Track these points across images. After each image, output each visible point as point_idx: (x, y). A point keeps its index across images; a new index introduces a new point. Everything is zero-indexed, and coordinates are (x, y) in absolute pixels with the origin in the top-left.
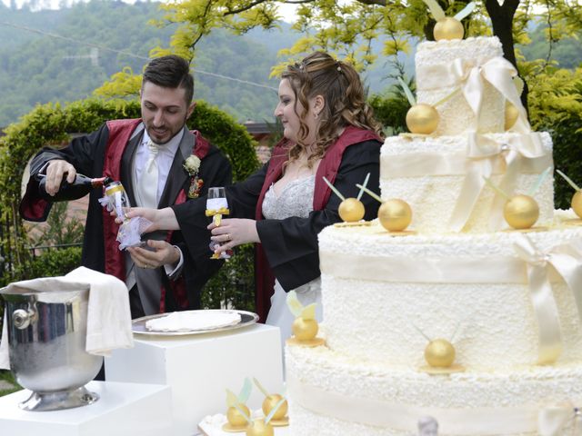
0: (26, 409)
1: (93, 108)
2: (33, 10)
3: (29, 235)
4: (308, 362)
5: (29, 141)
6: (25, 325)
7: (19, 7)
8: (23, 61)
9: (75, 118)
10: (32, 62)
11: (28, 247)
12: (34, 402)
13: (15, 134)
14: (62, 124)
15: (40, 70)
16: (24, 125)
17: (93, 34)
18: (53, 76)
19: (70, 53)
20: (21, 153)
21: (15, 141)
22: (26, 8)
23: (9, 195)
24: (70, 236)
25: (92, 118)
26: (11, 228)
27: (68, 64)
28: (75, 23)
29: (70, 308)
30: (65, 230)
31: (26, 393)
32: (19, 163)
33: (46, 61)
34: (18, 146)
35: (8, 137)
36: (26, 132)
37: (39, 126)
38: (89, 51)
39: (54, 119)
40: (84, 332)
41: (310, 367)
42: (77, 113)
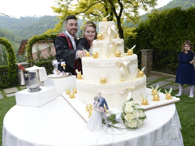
0: (29, 92)
1: (45, 35)
2: (34, 18)
3: (34, 59)
4: (80, 82)
5: (33, 42)
6: (27, 77)
7: (32, 17)
8: (33, 27)
9: (41, 37)
10: (35, 27)
11: (34, 61)
12: (30, 91)
13: (30, 40)
14: (39, 38)
15: (36, 29)
16: (32, 39)
17: (46, 22)
18: (39, 30)
19: (42, 25)
20: (31, 44)
21: (30, 42)
22: (33, 17)
23: (30, 52)
24: (41, 59)
25: (44, 37)
26: (31, 58)
27: (41, 28)
28: (42, 20)
29: (35, 73)
30: (41, 58)
31: (28, 89)
32: (31, 46)
33: (37, 27)
34: (31, 43)
35: (29, 41)
36: (32, 40)
37: (34, 39)
38: (45, 25)
39: (37, 38)
40: (39, 78)
41: (80, 83)
42: (42, 36)
